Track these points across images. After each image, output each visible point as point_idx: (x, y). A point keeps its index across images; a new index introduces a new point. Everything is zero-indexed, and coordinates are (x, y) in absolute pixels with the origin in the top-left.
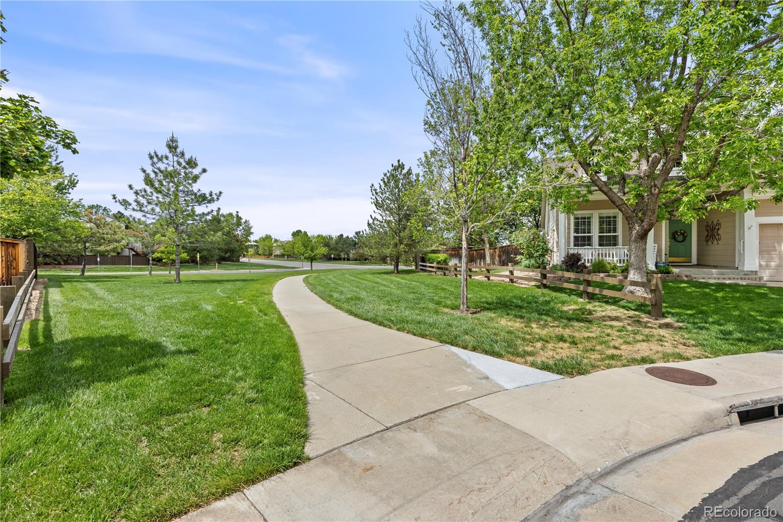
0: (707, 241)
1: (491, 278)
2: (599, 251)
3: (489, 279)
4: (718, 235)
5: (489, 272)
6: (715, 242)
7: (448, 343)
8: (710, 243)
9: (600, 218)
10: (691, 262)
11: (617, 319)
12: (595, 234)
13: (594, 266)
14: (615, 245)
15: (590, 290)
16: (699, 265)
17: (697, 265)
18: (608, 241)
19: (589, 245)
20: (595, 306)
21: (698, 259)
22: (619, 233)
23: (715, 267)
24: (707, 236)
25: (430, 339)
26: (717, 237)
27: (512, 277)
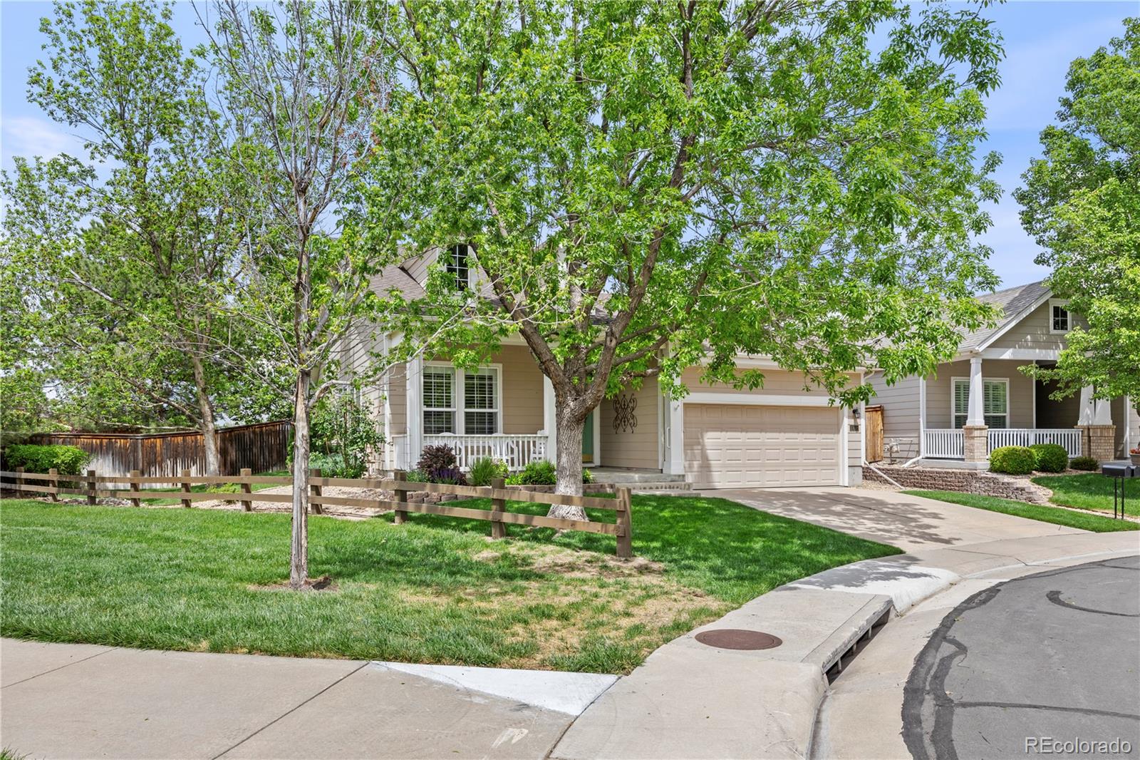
0: (617, 427)
1: (254, 504)
2: (466, 442)
3: (249, 509)
4: (633, 417)
5: (248, 491)
6: (629, 429)
7: (374, 657)
8: (621, 429)
9: (468, 377)
10: (592, 462)
11: (572, 567)
12: (459, 409)
13: (475, 472)
14: (491, 431)
15: (507, 518)
16: (603, 467)
17: (601, 466)
18: (481, 424)
19: (449, 430)
20: (522, 548)
21: (602, 458)
22: (499, 409)
23: (638, 470)
24: (616, 419)
25: (324, 657)
26: (631, 421)
27: (318, 501)
